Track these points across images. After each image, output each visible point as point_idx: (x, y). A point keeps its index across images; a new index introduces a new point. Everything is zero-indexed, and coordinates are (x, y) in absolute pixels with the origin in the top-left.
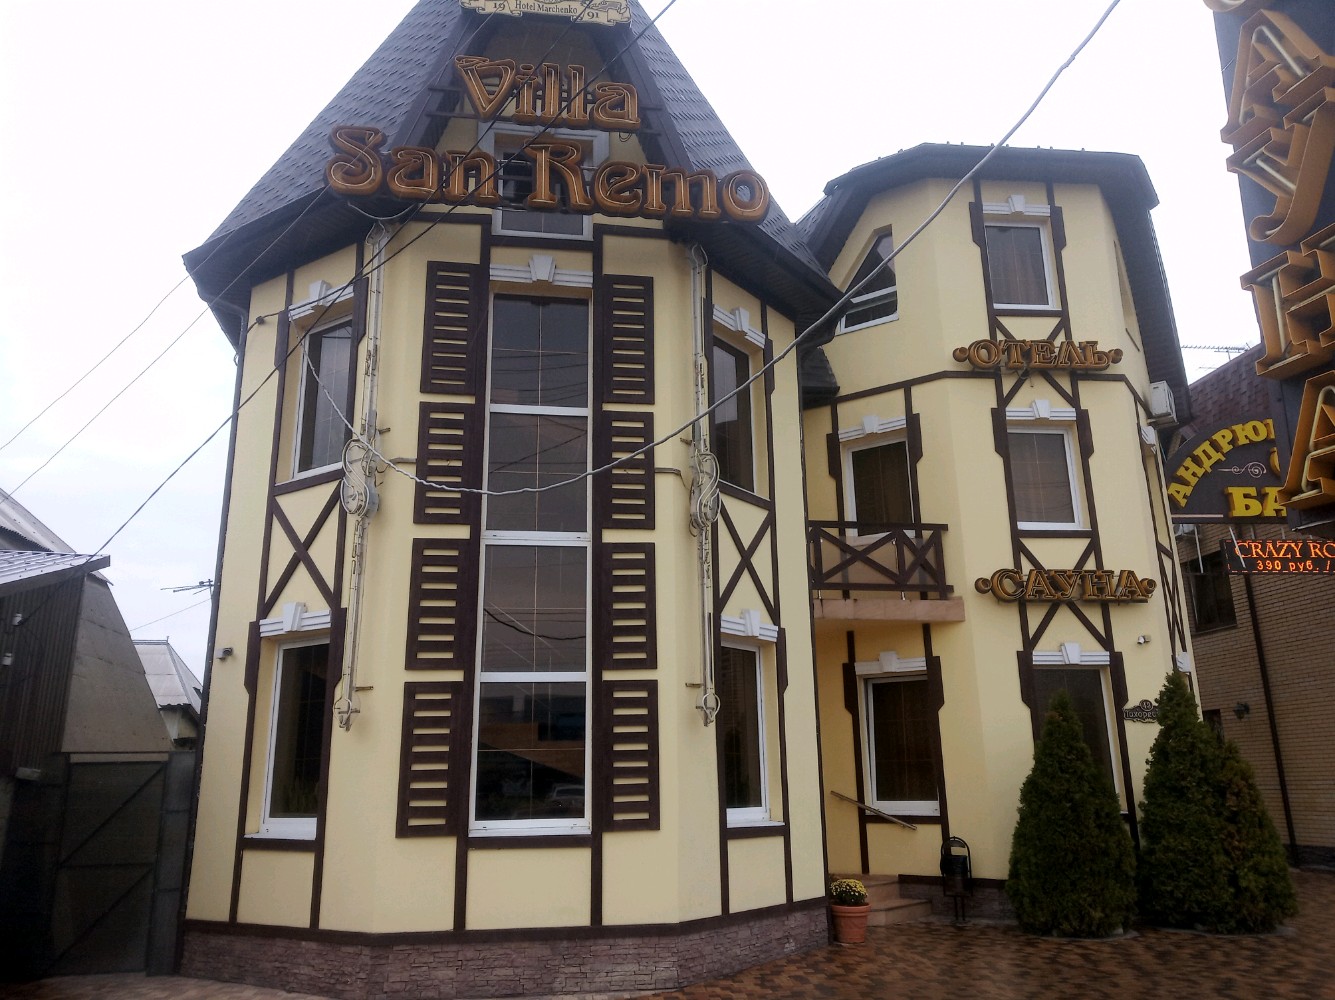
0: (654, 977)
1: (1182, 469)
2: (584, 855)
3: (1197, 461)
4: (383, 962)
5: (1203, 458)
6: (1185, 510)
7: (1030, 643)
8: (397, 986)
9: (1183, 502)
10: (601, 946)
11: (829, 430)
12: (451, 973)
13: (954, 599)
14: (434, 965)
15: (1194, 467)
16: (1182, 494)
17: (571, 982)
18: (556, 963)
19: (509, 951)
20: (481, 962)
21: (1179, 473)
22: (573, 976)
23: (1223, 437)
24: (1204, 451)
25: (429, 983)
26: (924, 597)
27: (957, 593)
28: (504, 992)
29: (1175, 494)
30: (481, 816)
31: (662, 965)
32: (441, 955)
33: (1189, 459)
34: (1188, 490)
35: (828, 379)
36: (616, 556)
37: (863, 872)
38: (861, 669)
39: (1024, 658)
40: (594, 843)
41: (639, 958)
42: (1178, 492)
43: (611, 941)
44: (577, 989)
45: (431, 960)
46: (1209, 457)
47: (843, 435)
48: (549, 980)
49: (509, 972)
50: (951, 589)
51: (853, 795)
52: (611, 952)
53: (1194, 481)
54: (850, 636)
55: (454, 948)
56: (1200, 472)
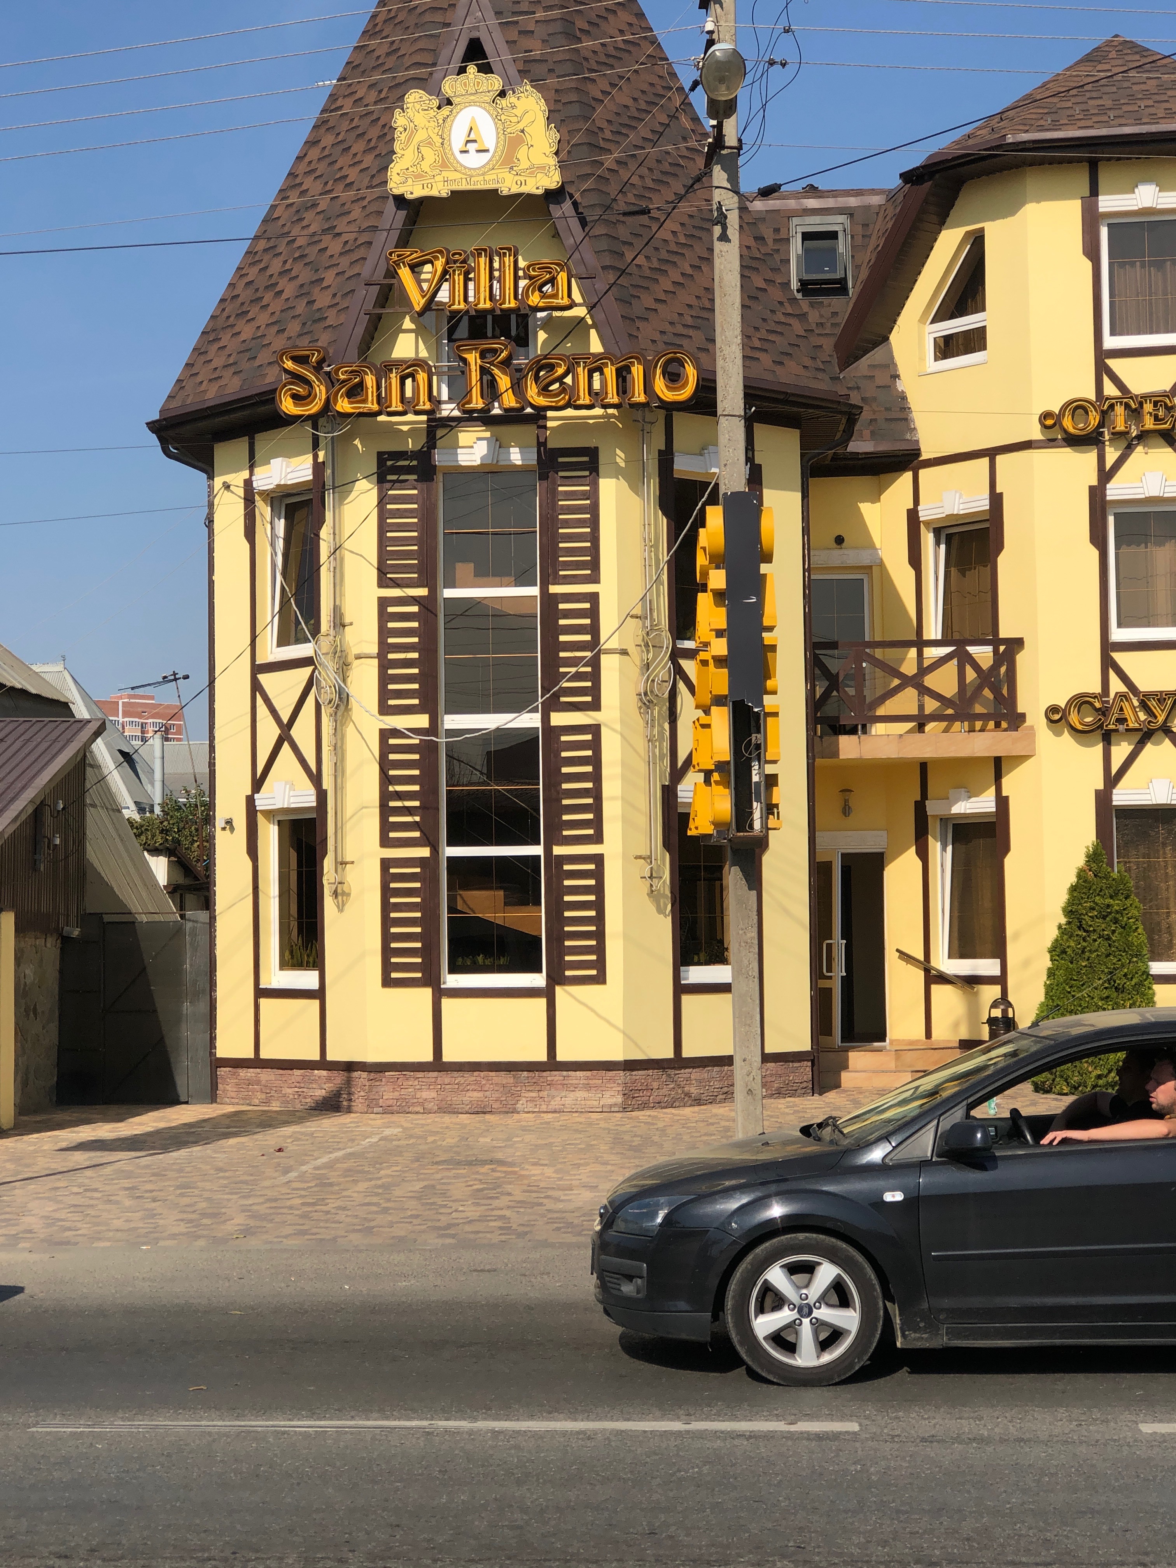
0: (602, 1103)
2: (541, 1003)
4: (378, 1083)
7: (1112, 780)
8: (390, 1102)
10: (556, 1076)
11: (911, 506)
12: (433, 1094)
13: (1025, 729)
14: (418, 1087)
17: (530, 1104)
18: (519, 1089)
19: (478, 1079)
20: (457, 1086)
22: (532, 1100)
25: (415, 1101)
26: (998, 728)
28: (476, 1109)
30: (453, 970)
31: (607, 1094)
32: (424, 1080)
36: (564, 738)
37: (926, 1037)
38: (933, 808)
39: (1103, 799)
40: (548, 994)
41: (588, 1087)
43: (565, 1073)
44: (537, 1110)
45: (416, 1083)
47: (924, 514)
48: (513, 1102)
49: (480, 1094)
50: (1022, 717)
51: (919, 954)
52: (565, 1082)
55: (435, 1074)
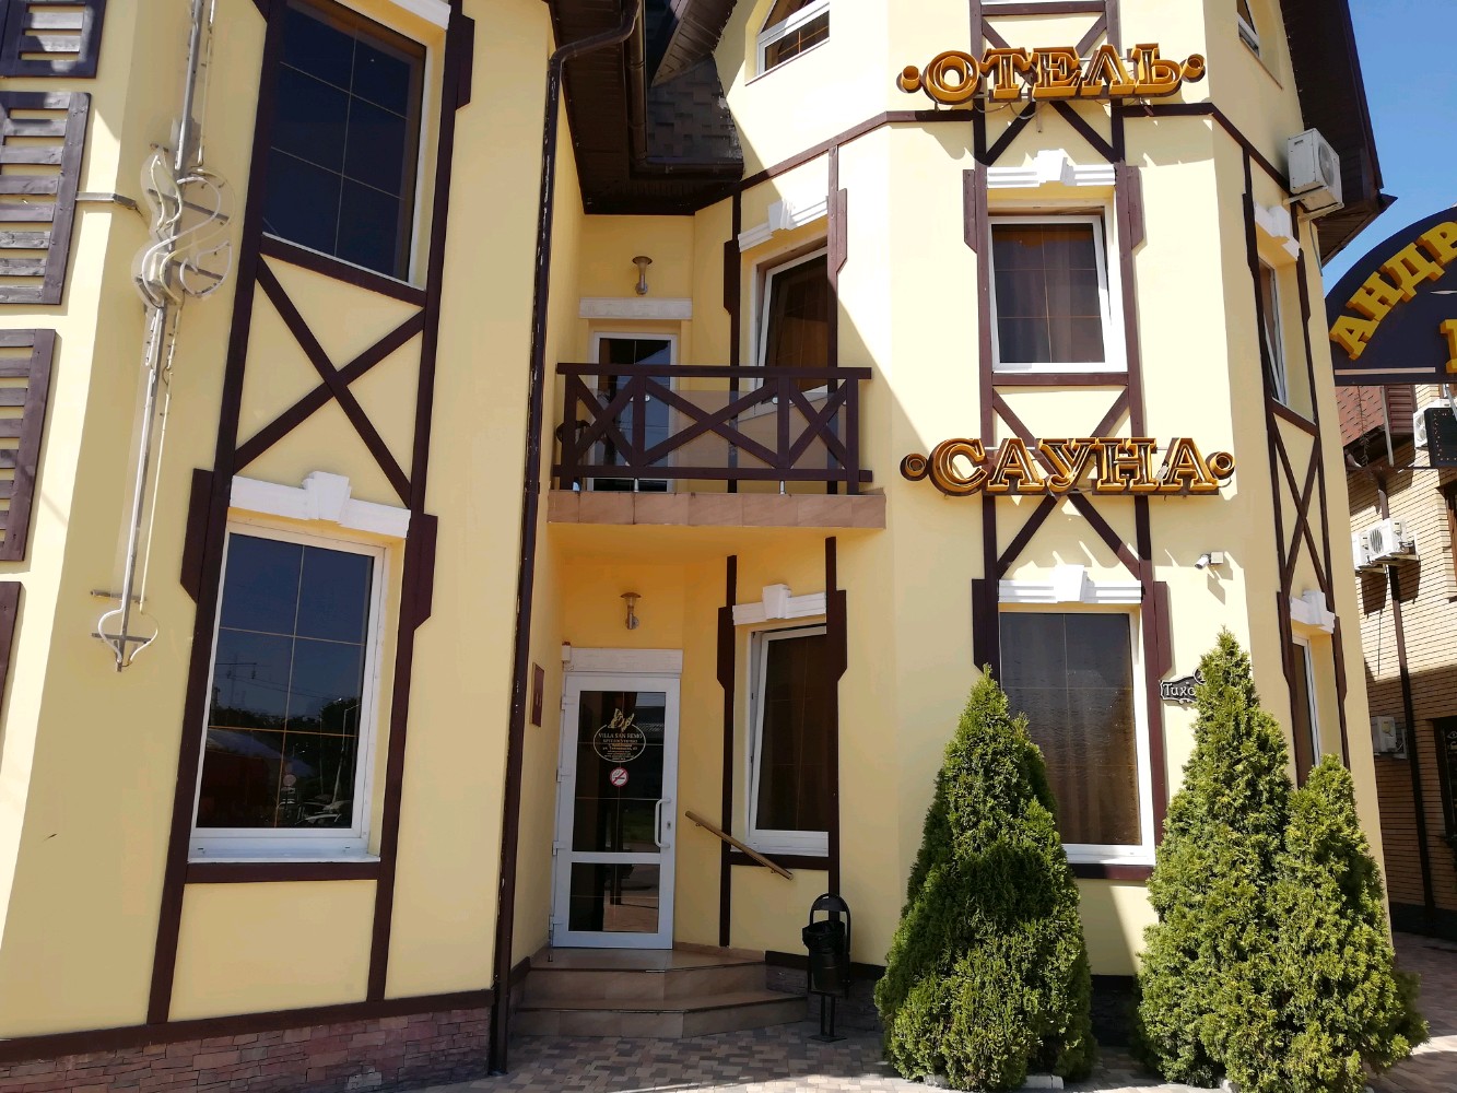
1: (1361, 292)
3: (1391, 280)
5: (1403, 272)
6: (1362, 362)
7: (997, 566)
9: (1358, 349)
11: (730, 238)
13: (871, 493)
15: (1382, 288)
16: (1357, 335)
21: (1354, 300)
23: (1444, 235)
24: (1404, 262)
26: (832, 489)
27: (877, 483)
29: (1346, 336)
33: (1375, 275)
34: (1369, 328)
35: (729, 154)
37: (721, 944)
38: (741, 615)
39: (985, 593)
42: (1351, 332)
46: (1413, 272)
47: (746, 241)
50: (868, 476)
51: (717, 821)
53: (1381, 312)
54: (732, 562)
56: (1394, 296)
